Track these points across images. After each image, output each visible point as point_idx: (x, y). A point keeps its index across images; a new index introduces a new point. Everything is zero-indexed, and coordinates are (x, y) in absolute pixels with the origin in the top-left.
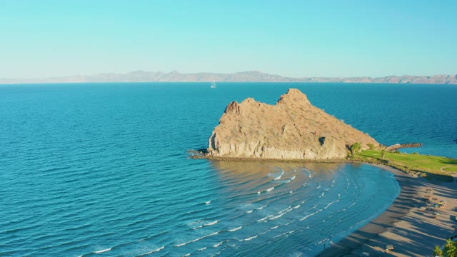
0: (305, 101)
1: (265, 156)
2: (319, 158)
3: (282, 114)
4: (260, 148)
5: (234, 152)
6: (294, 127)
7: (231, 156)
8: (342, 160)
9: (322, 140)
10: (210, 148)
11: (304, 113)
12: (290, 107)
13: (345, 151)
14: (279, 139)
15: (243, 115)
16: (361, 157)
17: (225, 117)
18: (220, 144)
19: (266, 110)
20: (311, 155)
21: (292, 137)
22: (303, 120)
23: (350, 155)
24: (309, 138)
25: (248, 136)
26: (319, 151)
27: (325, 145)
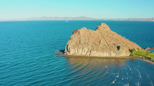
0: (108, 29)
1: (92, 55)
2: (117, 56)
3: (99, 35)
4: (89, 51)
5: (77, 53)
6: (105, 41)
7: (75, 55)
8: (128, 57)
9: (118, 48)
10: (66, 51)
11: (108, 34)
12: (102, 31)
13: (129, 52)
14: (98, 47)
15: (81, 35)
16: (137, 56)
17: (73, 36)
18: (70, 49)
19: (91, 33)
20: (113, 55)
21: (104, 46)
22: (108, 38)
23: (131, 55)
24: (112, 47)
25: (83, 46)
26: (117, 53)
27: (120, 50)
